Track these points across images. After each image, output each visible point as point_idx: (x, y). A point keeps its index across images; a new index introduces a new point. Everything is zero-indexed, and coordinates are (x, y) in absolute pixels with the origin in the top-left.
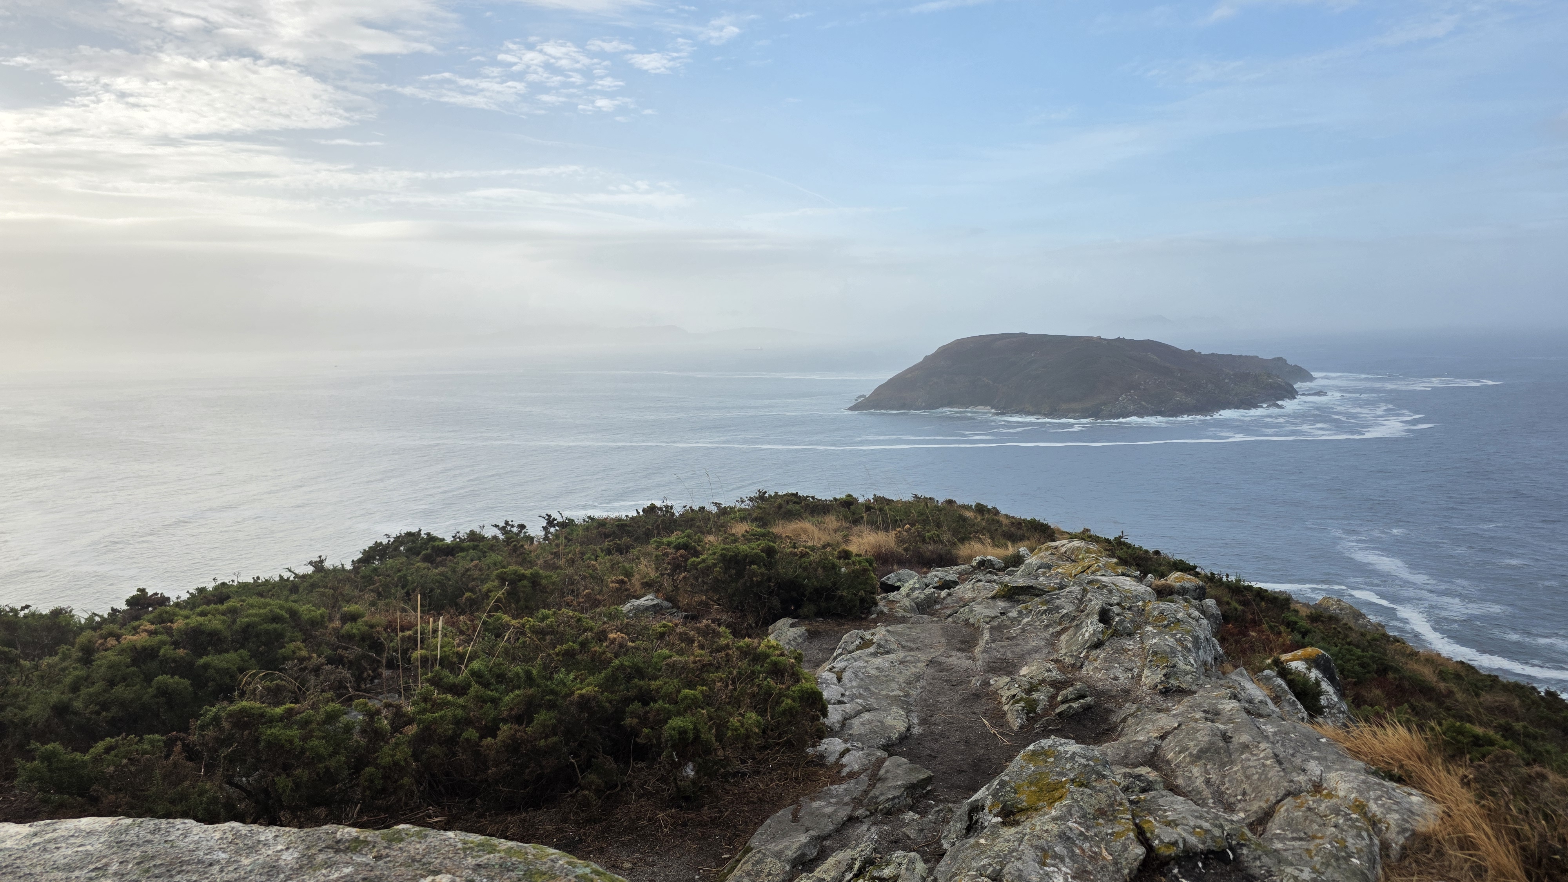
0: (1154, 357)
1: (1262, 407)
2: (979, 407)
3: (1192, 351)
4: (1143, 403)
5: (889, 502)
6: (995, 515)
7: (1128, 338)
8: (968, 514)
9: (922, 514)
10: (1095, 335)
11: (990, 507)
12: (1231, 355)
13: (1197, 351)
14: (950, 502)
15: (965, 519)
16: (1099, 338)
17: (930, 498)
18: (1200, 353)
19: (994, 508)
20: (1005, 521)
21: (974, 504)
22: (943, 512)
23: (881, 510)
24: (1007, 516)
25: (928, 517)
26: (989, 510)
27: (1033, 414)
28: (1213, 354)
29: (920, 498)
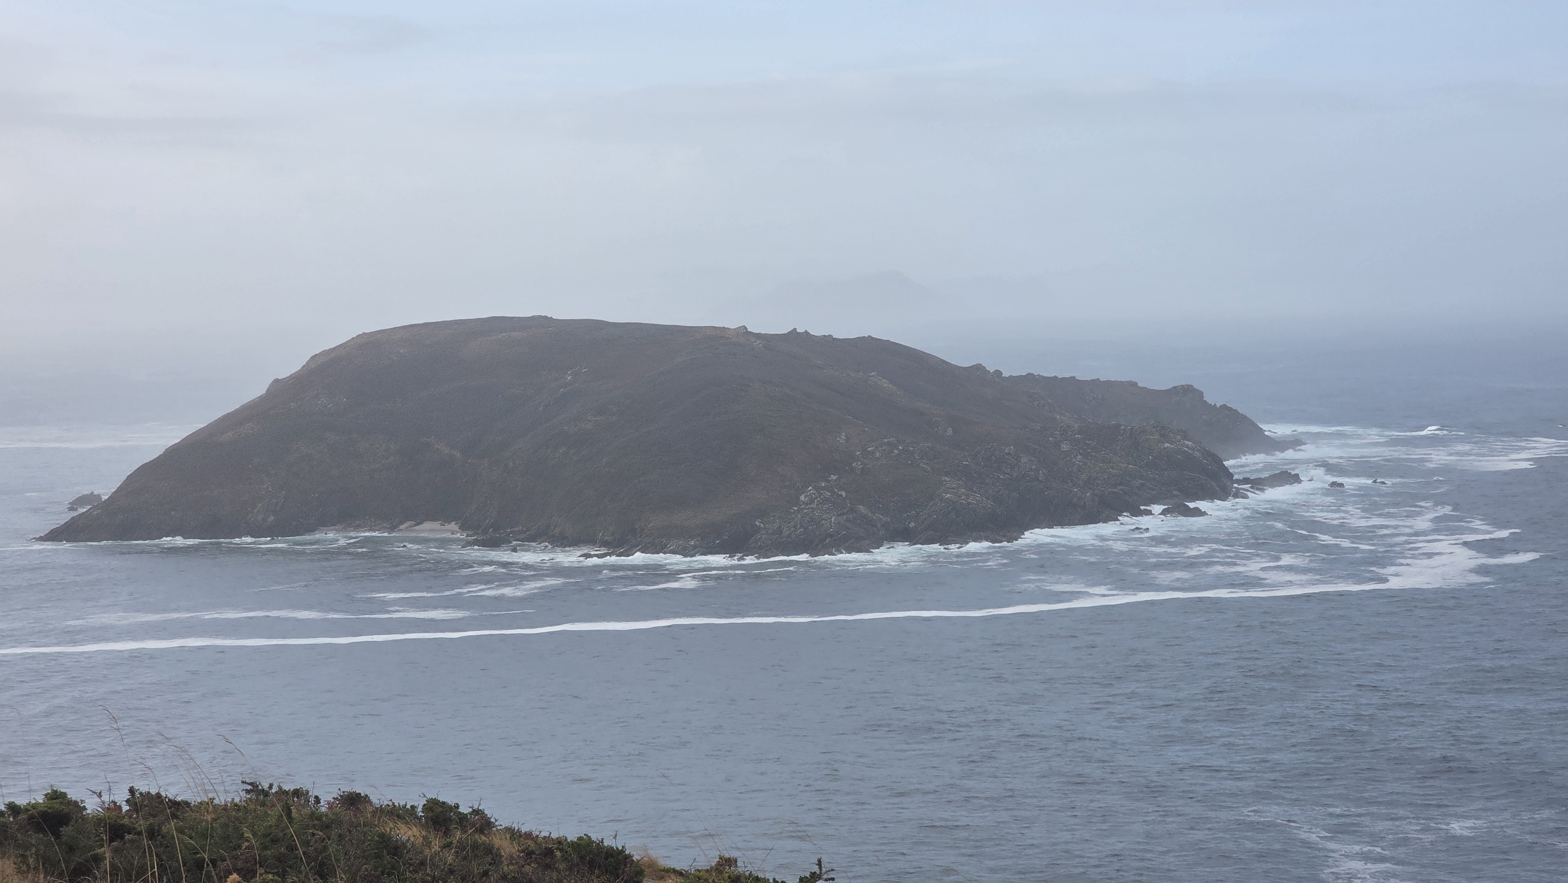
0: (885, 383)
1: (1149, 513)
2: (427, 525)
3: (979, 368)
4: (862, 509)
5: (178, 807)
6: (481, 831)
7: (817, 331)
8: (407, 833)
9: (274, 841)
10: (732, 323)
11: (464, 809)
12: (1073, 378)
13: (991, 369)
14: (353, 800)
15: (396, 849)
16: (743, 332)
17: (297, 793)
18: (998, 373)
19: (476, 812)
20: (507, 848)
21: (420, 803)
22: (335, 832)
23: (152, 833)
24: (513, 834)
25: (292, 848)
26: (463, 818)
27: (574, 542)
28: (1030, 376)
29: (265, 793)
